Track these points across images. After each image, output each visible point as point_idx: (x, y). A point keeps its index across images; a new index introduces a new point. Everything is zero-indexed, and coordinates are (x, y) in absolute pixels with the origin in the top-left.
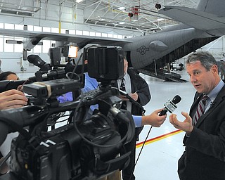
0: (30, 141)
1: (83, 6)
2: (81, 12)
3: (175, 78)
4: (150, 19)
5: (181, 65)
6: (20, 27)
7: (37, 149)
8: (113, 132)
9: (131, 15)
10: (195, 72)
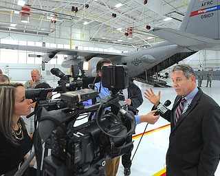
0: (68, 133)
1: (89, 28)
2: (87, 32)
3: (162, 84)
4: (142, 38)
5: (167, 74)
6: (40, 44)
7: (72, 138)
8: (121, 127)
9: (127, 34)
10: (178, 79)
